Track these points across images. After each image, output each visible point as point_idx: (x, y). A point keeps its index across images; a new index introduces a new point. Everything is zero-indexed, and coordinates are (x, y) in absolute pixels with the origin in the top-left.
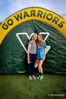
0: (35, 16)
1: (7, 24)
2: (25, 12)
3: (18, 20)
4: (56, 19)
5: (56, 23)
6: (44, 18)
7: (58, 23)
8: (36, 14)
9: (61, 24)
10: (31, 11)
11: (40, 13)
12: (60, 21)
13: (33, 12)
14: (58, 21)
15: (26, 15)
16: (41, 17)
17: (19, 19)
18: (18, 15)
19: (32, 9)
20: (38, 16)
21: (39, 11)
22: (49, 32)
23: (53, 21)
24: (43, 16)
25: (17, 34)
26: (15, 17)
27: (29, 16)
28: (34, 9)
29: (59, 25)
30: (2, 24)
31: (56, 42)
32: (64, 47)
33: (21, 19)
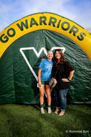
0: (45, 24)
2: (33, 19)
3: (22, 30)
4: (75, 30)
5: (74, 35)
6: (58, 27)
7: (77, 34)
8: (47, 22)
9: (81, 36)
10: (41, 18)
11: (53, 20)
12: (79, 32)
13: (43, 19)
14: (77, 32)
15: (33, 22)
16: (54, 26)
17: (24, 28)
18: (22, 23)
19: (42, 15)
21: (51, 18)
22: (65, 46)
23: (70, 32)
24: (56, 24)
26: (18, 25)
27: (37, 25)
28: (45, 15)
29: (78, 37)
33: (27, 28)
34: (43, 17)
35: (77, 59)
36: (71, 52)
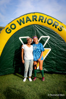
0: (36, 21)
1: (10, 28)
2: (27, 17)
3: (20, 25)
4: (56, 24)
5: (56, 27)
6: (45, 22)
7: (58, 27)
8: (38, 19)
11: (41, 18)
14: (58, 25)
15: (28, 20)
16: (42, 22)
17: (22, 23)
18: (20, 20)
19: (33, 15)
20: (39, 21)
21: (40, 16)
23: (53, 26)
24: (44, 21)
25: (20, 38)
26: (17, 21)
27: (31, 21)
28: (36, 14)
30: (5, 28)
31: (56, 45)
32: (63, 49)
33: (24, 23)
34: (35, 16)
36: (53, 39)
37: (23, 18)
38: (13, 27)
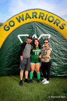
0: (36, 18)
1: (8, 25)
2: (27, 14)
4: (58, 21)
5: (57, 25)
6: (45, 20)
7: (59, 25)
8: (38, 16)
9: (63, 26)
10: (33, 13)
11: (42, 15)
12: (61, 23)
13: (35, 14)
14: (59, 23)
20: (39, 18)
21: (41, 13)
22: (50, 34)
23: (54, 23)
24: (44, 18)
27: (30, 18)
28: (36, 11)
29: (60, 27)
30: (4, 26)
31: (57, 44)
32: (65, 49)
35: (59, 43)
36: (55, 38)
37: (23, 15)
38: (12, 24)
